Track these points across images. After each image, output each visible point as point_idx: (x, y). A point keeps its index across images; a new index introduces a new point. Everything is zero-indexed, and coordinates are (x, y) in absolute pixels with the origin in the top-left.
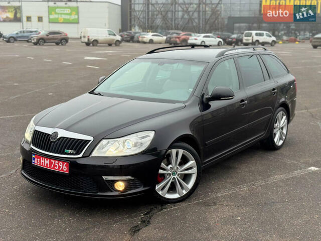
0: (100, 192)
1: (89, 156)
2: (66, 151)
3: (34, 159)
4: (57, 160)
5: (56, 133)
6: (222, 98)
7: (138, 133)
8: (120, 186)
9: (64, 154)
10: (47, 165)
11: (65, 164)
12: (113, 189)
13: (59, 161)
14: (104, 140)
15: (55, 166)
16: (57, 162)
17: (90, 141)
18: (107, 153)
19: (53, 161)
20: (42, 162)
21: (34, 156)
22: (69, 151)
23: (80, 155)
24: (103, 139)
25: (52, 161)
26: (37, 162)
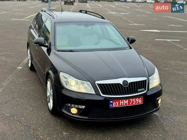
3: (112, 104)
10: (126, 104)
13: (136, 98)
16: (134, 99)
19: (132, 100)
20: (122, 104)
21: (111, 102)
25: (130, 100)
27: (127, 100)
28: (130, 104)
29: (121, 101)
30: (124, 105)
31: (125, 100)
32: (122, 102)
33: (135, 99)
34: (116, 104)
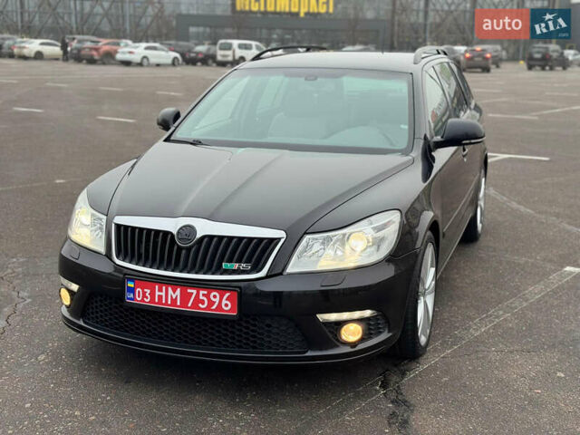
0: (312, 350)
1: (281, 274)
2: (225, 265)
3: (132, 290)
4: (204, 289)
5: (190, 229)
6: (464, 142)
7: (372, 218)
8: (352, 333)
9: (221, 274)
10: (174, 301)
11: (227, 295)
12: (338, 340)
14: (308, 237)
15: (197, 300)
16: (202, 292)
17: (280, 239)
18: (320, 264)
19: (194, 292)
20: (160, 297)
21: (131, 285)
22: (235, 266)
23: (263, 273)
24: (306, 233)
25: (189, 291)
26: (140, 296)
27: (179, 290)
28: (189, 305)
29: (157, 287)
30: (169, 302)
31: (170, 289)
32: (160, 290)
33: (206, 292)
34: (144, 293)
